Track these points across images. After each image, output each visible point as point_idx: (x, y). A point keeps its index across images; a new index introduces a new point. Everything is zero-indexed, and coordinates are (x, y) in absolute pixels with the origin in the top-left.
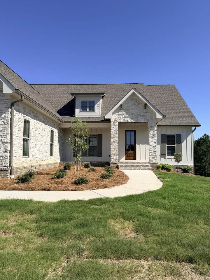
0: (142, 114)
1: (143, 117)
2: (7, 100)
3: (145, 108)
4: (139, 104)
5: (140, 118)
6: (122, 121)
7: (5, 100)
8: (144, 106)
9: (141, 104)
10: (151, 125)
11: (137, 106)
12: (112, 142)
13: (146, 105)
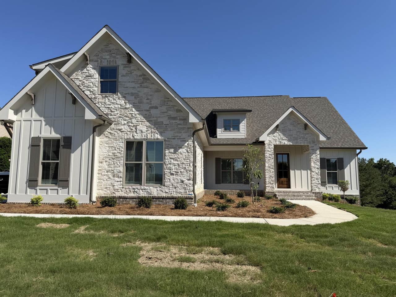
0: (302, 136)
1: (303, 139)
2: (190, 128)
3: (306, 129)
4: (298, 124)
5: (299, 140)
6: (278, 143)
7: (188, 128)
8: (304, 126)
9: (300, 125)
10: (313, 148)
11: (295, 126)
12: (266, 168)
13: (306, 126)
